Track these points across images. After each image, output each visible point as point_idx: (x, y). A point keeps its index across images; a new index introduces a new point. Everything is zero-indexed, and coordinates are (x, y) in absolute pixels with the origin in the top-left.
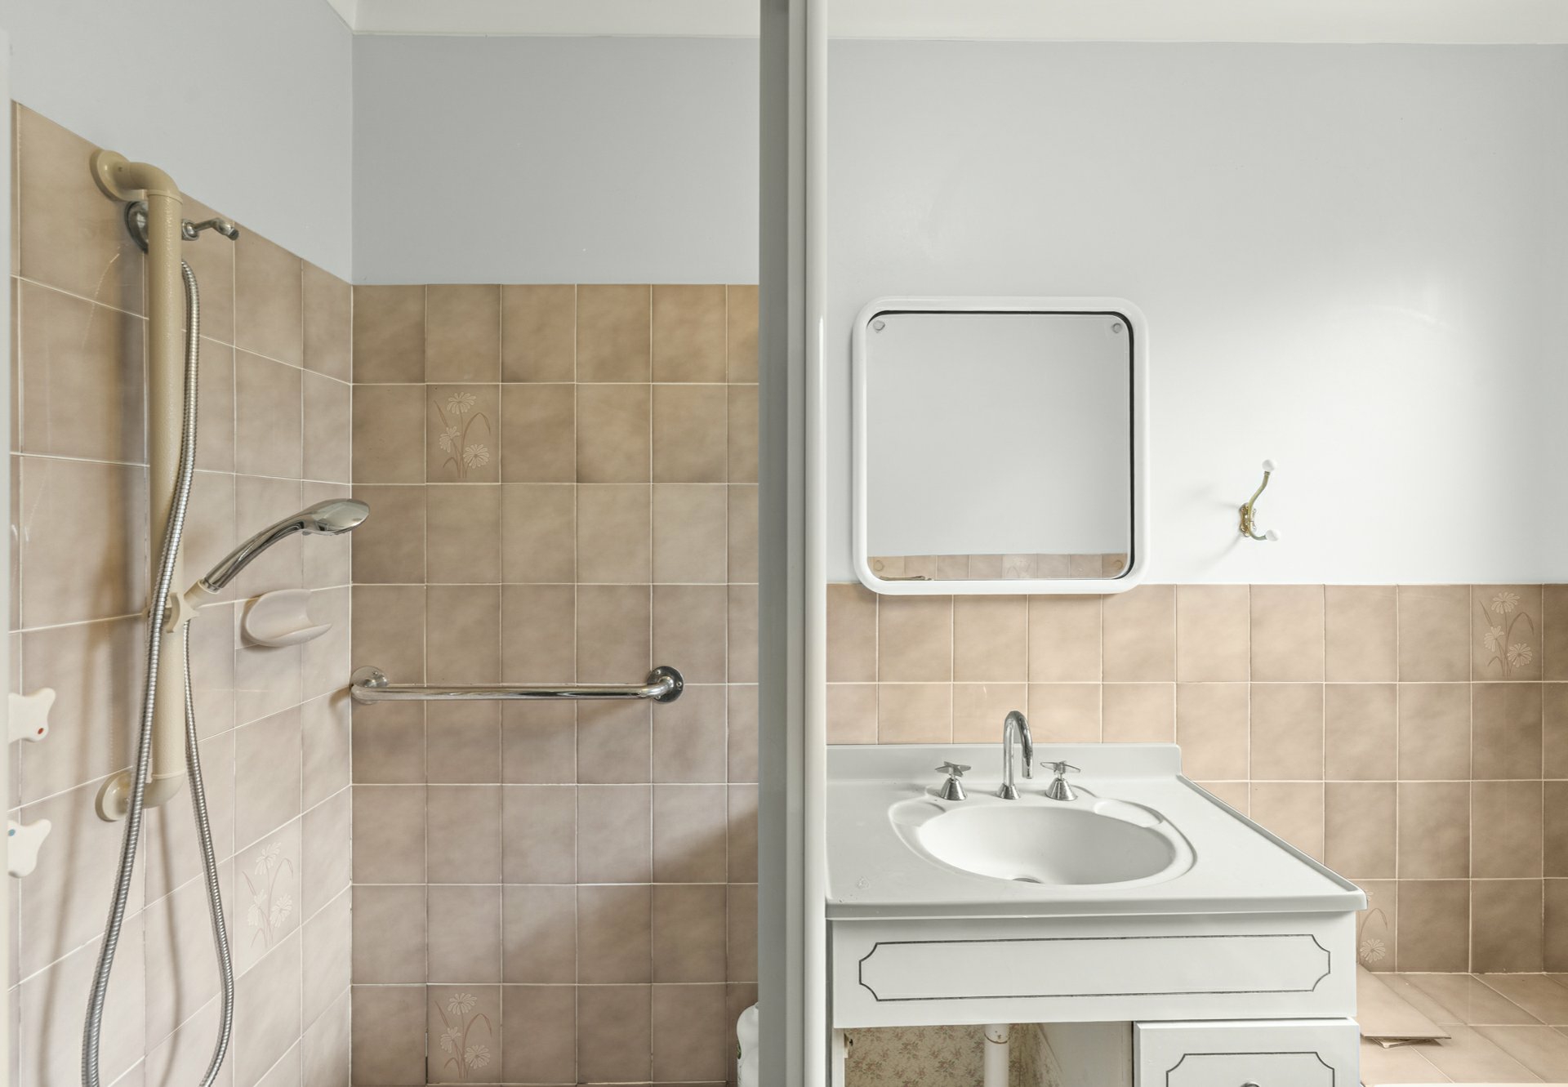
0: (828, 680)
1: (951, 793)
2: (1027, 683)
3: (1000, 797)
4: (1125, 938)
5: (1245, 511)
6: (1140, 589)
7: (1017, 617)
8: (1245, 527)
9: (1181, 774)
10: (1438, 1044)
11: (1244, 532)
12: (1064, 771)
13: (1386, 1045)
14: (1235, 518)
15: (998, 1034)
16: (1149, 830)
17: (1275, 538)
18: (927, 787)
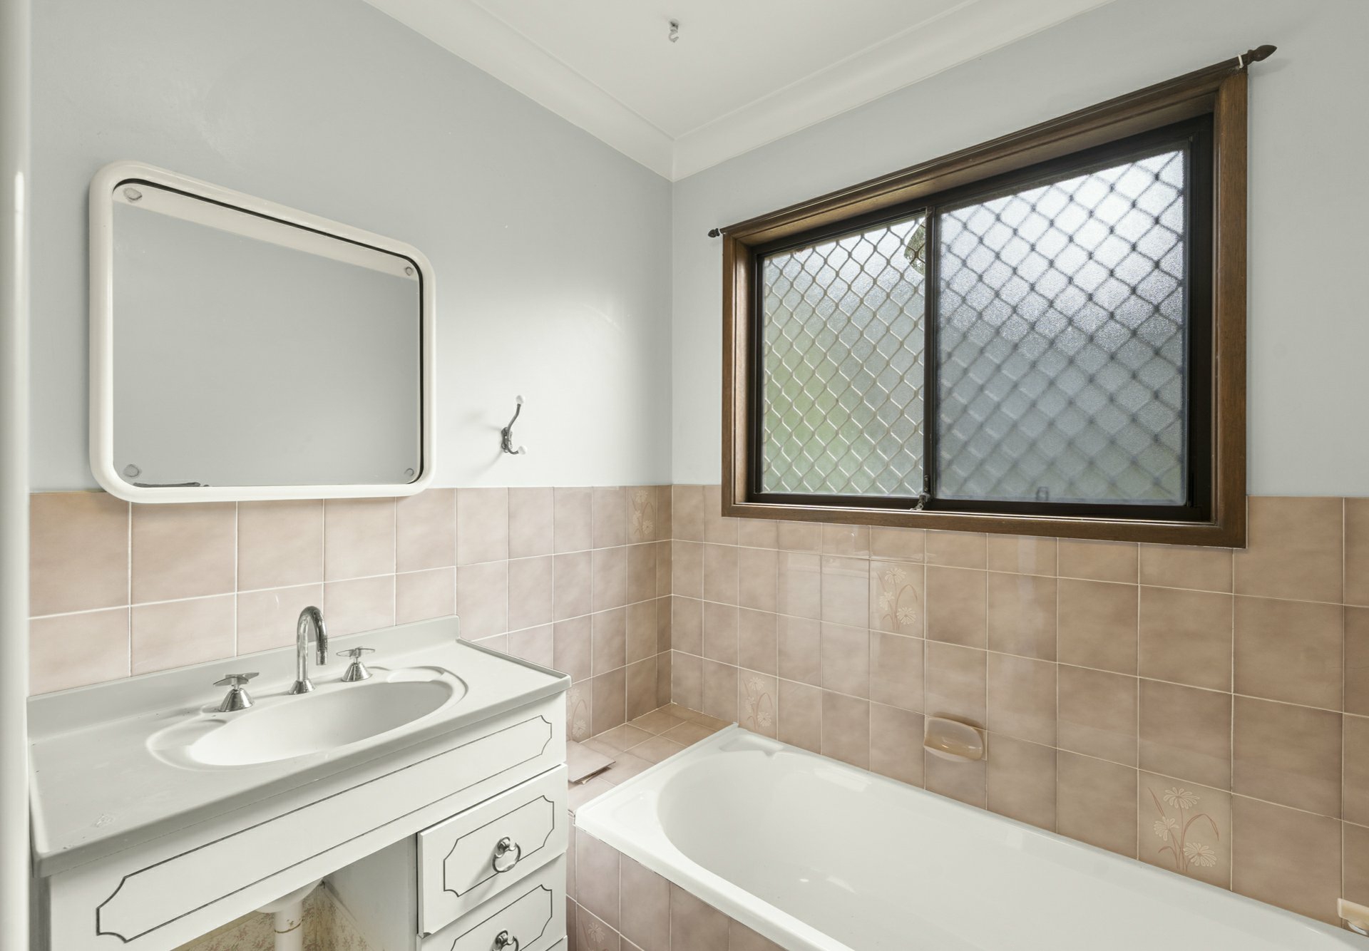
0: (32, 614)
1: (233, 703)
2: (323, 583)
3: (293, 694)
4: (410, 766)
5: (505, 433)
6: (427, 492)
7: (313, 521)
8: (505, 445)
9: (459, 638)
10: (609, 769)
11: (505, 449)
12: (360, 654)
13: (584, 782)
14: (498, 438)
15: (290, 922)
16: (434, 682)
17: (524, 453)
18: (204, 707)
